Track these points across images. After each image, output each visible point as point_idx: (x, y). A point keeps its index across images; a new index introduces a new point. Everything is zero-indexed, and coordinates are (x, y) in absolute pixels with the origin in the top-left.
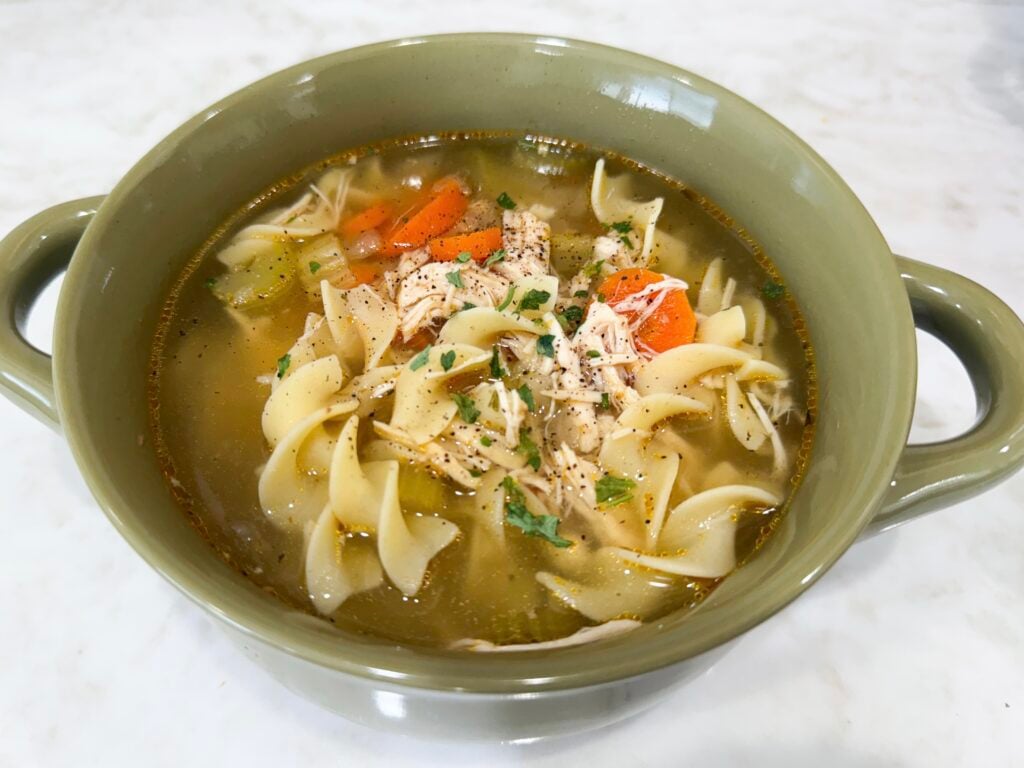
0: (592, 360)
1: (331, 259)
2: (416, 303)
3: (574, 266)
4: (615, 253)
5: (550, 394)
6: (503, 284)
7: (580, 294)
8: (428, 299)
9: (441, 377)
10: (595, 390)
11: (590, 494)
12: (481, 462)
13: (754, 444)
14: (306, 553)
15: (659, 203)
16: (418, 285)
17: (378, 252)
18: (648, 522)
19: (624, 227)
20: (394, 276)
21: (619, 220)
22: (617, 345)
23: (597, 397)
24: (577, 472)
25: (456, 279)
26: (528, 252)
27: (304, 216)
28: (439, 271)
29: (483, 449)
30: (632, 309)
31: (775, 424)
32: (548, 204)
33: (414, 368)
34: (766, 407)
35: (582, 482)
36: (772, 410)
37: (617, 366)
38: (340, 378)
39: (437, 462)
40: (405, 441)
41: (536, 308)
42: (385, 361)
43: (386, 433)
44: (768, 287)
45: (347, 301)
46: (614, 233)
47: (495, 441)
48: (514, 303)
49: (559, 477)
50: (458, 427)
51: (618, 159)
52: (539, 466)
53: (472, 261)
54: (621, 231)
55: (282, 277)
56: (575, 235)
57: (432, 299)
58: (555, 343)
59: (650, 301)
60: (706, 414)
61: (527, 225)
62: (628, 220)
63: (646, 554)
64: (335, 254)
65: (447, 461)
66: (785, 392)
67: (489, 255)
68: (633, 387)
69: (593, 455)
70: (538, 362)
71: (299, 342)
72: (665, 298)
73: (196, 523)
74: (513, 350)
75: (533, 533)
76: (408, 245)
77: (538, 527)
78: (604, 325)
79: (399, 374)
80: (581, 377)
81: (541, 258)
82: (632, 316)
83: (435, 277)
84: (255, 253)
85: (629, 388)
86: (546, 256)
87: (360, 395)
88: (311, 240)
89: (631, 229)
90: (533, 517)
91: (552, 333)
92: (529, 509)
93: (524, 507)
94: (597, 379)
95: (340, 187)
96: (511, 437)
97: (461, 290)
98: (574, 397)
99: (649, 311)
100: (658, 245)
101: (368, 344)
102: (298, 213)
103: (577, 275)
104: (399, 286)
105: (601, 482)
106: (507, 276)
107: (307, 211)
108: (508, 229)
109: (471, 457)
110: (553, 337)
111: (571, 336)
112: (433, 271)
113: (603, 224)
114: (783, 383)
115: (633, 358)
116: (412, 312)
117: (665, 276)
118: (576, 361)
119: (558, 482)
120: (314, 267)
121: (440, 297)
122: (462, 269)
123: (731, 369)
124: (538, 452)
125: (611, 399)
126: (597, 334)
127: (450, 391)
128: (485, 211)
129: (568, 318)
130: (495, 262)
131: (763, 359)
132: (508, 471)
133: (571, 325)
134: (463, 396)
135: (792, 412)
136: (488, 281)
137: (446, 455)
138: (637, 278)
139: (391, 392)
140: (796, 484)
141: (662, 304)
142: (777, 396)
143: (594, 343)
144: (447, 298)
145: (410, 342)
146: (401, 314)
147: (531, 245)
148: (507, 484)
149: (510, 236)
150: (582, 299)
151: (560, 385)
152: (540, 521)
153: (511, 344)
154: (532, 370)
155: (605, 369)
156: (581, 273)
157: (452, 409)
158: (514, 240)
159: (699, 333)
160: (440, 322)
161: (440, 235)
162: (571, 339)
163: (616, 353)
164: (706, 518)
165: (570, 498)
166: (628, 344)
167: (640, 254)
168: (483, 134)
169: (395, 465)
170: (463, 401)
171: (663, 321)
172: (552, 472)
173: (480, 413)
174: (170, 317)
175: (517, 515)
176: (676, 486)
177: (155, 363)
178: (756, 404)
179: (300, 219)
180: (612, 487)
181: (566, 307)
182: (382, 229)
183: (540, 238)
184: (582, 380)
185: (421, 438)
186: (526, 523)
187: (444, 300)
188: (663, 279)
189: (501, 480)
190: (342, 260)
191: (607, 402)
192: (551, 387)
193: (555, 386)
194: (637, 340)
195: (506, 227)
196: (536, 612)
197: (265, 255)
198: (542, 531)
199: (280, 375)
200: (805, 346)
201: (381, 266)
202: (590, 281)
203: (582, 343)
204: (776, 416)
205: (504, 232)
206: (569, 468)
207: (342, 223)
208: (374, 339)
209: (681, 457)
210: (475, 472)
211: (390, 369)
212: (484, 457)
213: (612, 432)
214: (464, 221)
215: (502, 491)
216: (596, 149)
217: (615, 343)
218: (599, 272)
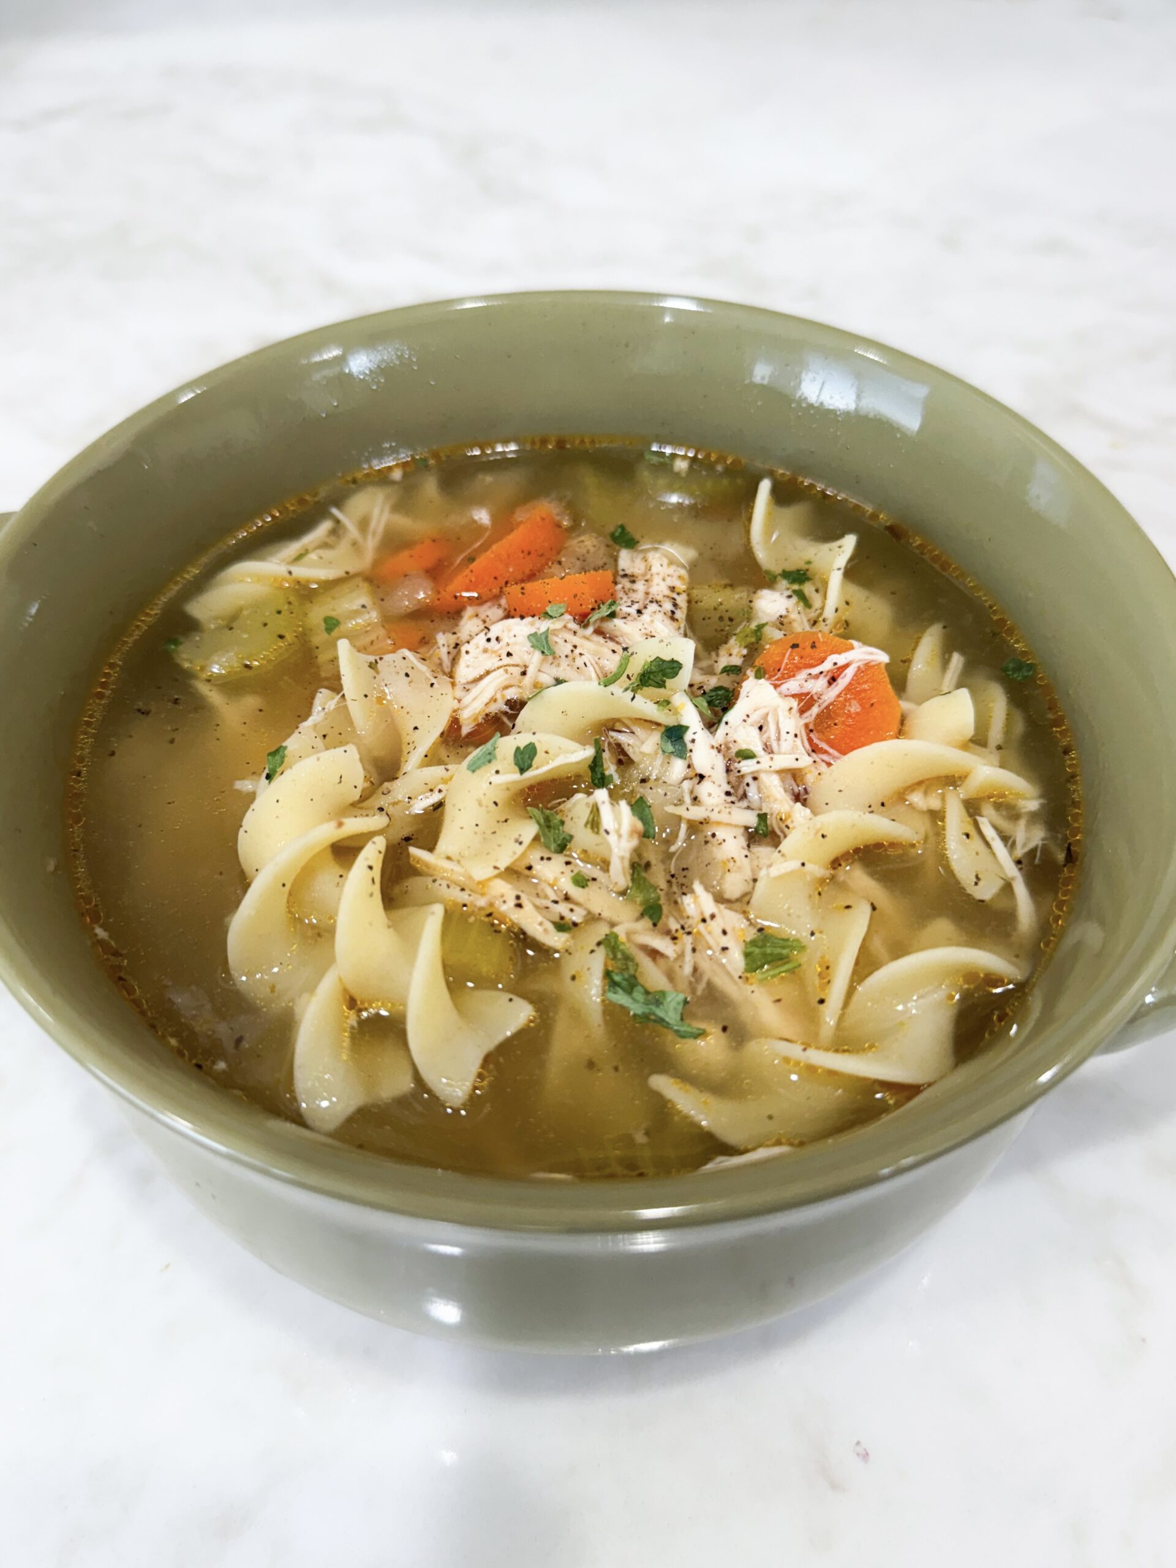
0: (744, 763)
1: (355, 614)
2: (481, 678)
3: (722, 630)
4: (784, 613)
5: (680, 811)
6: (614, 651)
7: (729, 670)
8: (501, 670)
9: (514, 782)
10: (748, 808)
11: (736, 959)
12: (572, 910)
13: (986, 892)
14: (295, 1040)
15: (849, 542)
16: (485, 651)
17: (427, 605)
18: (822, 1001)
19: (799, 577)
20: (452, 639)
21: (791, 566)
22: (782, 742)
23: (751, 819)
24: (715, 926)
25: (542, 644)
26: (653, 607)
27: (321, 552)
28: (517, 631)
29: (575, 892)
30: (805, 691)
31: (1018, 862)
32: (687, 543)
33: (473, 768)
34: (1005, 838)
35: (725, 941)
36: (1014, 843)
37: (780, 772)
38: (361, 784)
39: (504, 908)
40: (455, 877)
41: (661, 685)
42: (431, 759)
43: (427, 865)
44: (1011, 665)
45: (378, 672)
46: (783, 583)
47: (594, 879)
48: (628, 677)
49: (689, 933)
50: (538, 857)
51: (793, 481)
52: (660, 917)
53: (568, 617)
54: (793, 581)
55: (281, 637)
56: (725, 586)
57: (506, 671)
58: (688, 737)
59: (833, 680)
60: (913, 846)
61: (654, 570)
62: (804, 567)
63: (818, 1048)
64: (363, 606)
65: (519, 906)
66: (1034, 817)
67: (593, 609)
68: (804, 803)
69: (742, 903)
70: (662, 765)
71: (300, 730)
72: (855, 675)
73: (129, 994)
74: (626, 748)
75: (646, 1017)
76: (475, 595)
77: (653, 1008)
78: (764, 711)
79: (451, 778)
80: (728, 788)
81: (672, 617)
82: (806, 701)
83: (512, 640)
84: (242, 603)
85: (799, 804)
86: (680, 615)
87: (391, 810)
88: (329, 586)
89: (808, 579)
90: (647, 993)
91: (684, 723)
92: (640, 980)
93: (634, 977)
94: (752, 792)
95: (376, 512)
96: (619, 873)
97: (550, 658)
98: (714, 817)
99: (832, 694)
100: (847, 603)
101: (408, 735)
102: (310, 548)
103: (726, 642)
104: (459, 652)
105: (753, 943)
106: (620, 639)
107: (325, 545)
108: (625, 576)
109: (556, 902)
110: (687, 728)
111: (713, 729)
112: (509, 630)
113: (768, 572)
114: (1032, 804)
115: (805, 761)
116: (476, 690)
117: (855, 643)
118: (720, 763)
119: (688, 941)
120: (331, 624)
121: (520, 670)
122: (552, 627)
123: (952, 780)
124: (659, 899)
125: (772, 821)
126: (752, 725)
127: (526, 804)
128: (592, 550)
129: (710, 703)
130: (603, 619)
131: (1002, 766)
132: (613, 925)
133: (715, 714)
134: (548, 812)
135: (1043, 845)
136: (591, 647)
137: (518, 897)
138: (813, 646)
139: (439, 806)
140: (1048, 950)
141: (850, 684)
142: (1022, 823)
143: (748, 739)
144: (530, 672)
145: (470, 735)
146: (459, 692)
147: (659, 598)
148: (610, 943)
149: (628, 585)
150: (733, 677)
151: (695, 799)
152: (656, 998)
153: (623, 738)
154: (653, 777)
155: (763, 777)
156: (733, 641)
157: (529, 830)
158: (634, 591)
159: (906, 728)
160: (516, 706)
161: (523, 581)
162: (713, 733)
163: (779, 753)
164: (910, 999)
165: (705, 966)
166: (798, 741)
167: (821, 614)
168: (593, 442)
169: (438, 910)
170: (547, 819)
171: (852, 710)
172: (678, 927)
173: (571, 837)
174: (108, 693)
175: (622, 988)
176: (864, 948)
177: (81, 759)
178: (990, 833)
179: (313, 556)
180: (769, 950)
181: (707, 688)
182: (436, 573)
183: (673, 589)
184: (728, 794)
185: (481, 871)
186: (635, 1000)
187: (524, 673)
188: (852, 648)
189: (601, 937)
190: (374, 616)
191: (766, 826)
192: (680, 802)
193: (688, 799)
194: (812, 735)
195: (622, 573)
196: (647, 1133)
197: (257, 606)
198: (660, 1013)
199: (269, 777)
200: (1066, 751)
201: (431, 625)
202: (745, 652)
203: (730, 738)
204: (1020, 852)
205: (619, 579)
206: (704, 920)
207: (376, 563)
208: (416, 728)
209: (874, 908)
210: (562, 925)
211: (438, 771)
212: (577, 904)
213: (770, 866)
214: (560, 563)
215: (601, 953)
216: (759, 464)
217: (779, 739)
218: (759, 639)
